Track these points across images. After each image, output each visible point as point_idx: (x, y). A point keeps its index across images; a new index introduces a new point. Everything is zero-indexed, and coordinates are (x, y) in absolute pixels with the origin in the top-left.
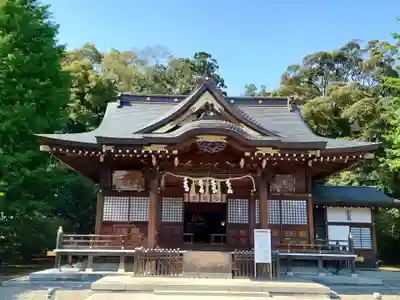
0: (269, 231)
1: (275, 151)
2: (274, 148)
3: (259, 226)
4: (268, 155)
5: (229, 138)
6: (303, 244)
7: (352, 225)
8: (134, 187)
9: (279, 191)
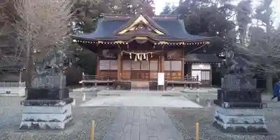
0: (164, 73)
1: (166, 43)
5: (148, 37)
7: (202, 70)
8: (112, 57)
9: (171, 57)
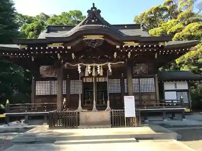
0: (133, 97)
1: (137, 44)
2: (136, 42)
3: (127, 94)
4: (132, 47)
6: (154, 103)
7: (177, 91)
8: (53, 75)
9: (138, 73)
